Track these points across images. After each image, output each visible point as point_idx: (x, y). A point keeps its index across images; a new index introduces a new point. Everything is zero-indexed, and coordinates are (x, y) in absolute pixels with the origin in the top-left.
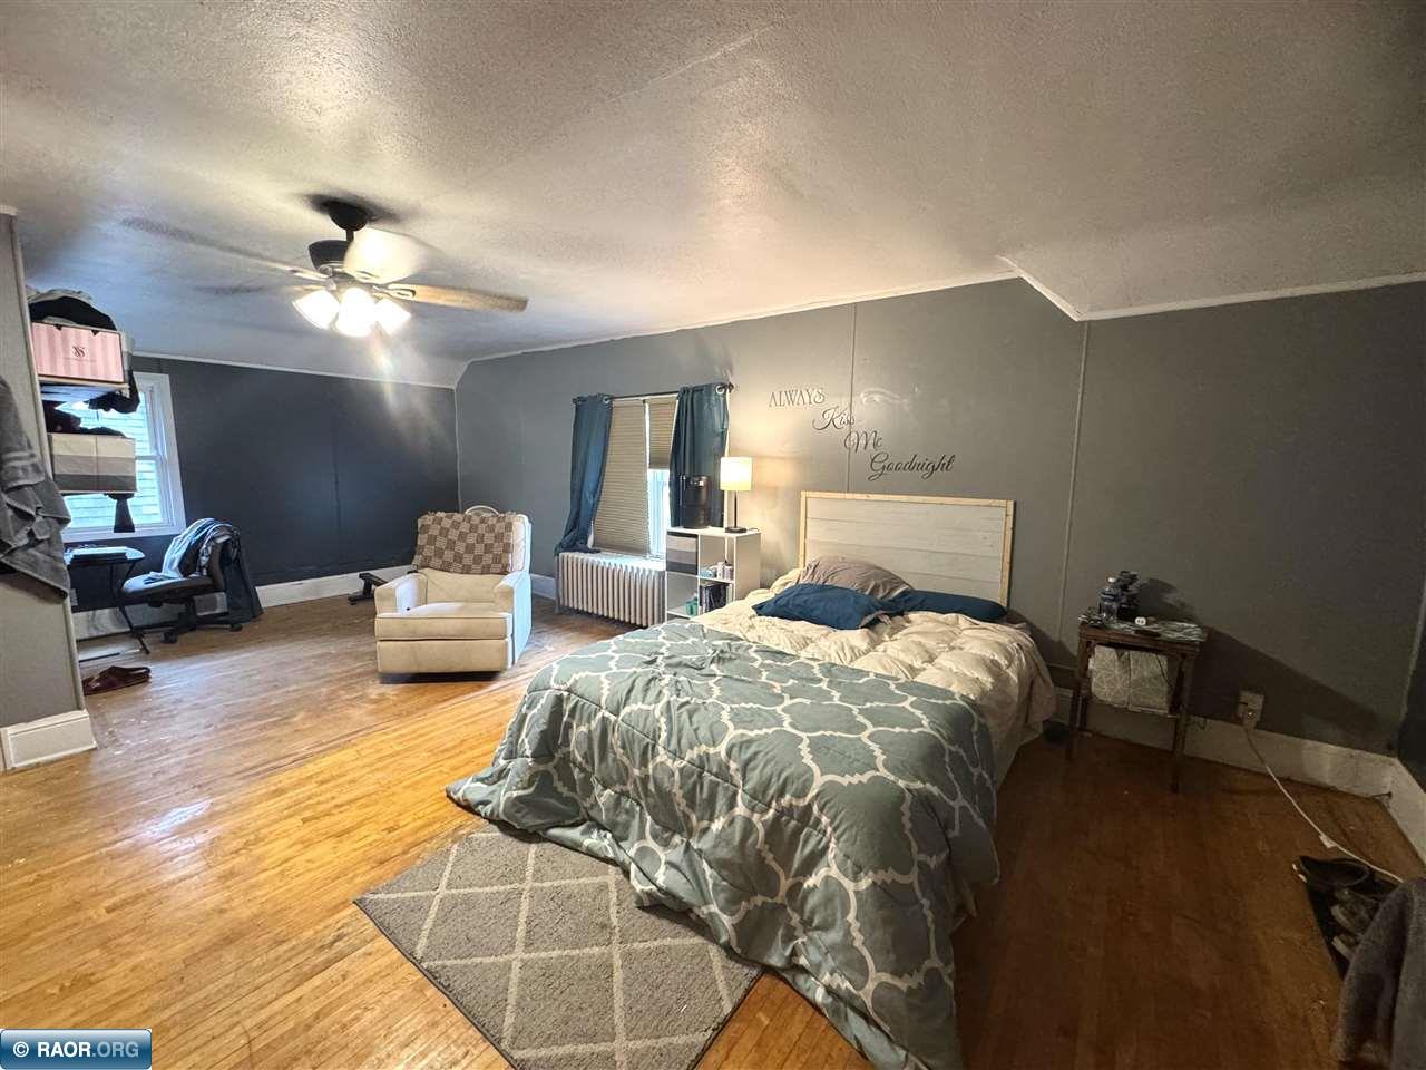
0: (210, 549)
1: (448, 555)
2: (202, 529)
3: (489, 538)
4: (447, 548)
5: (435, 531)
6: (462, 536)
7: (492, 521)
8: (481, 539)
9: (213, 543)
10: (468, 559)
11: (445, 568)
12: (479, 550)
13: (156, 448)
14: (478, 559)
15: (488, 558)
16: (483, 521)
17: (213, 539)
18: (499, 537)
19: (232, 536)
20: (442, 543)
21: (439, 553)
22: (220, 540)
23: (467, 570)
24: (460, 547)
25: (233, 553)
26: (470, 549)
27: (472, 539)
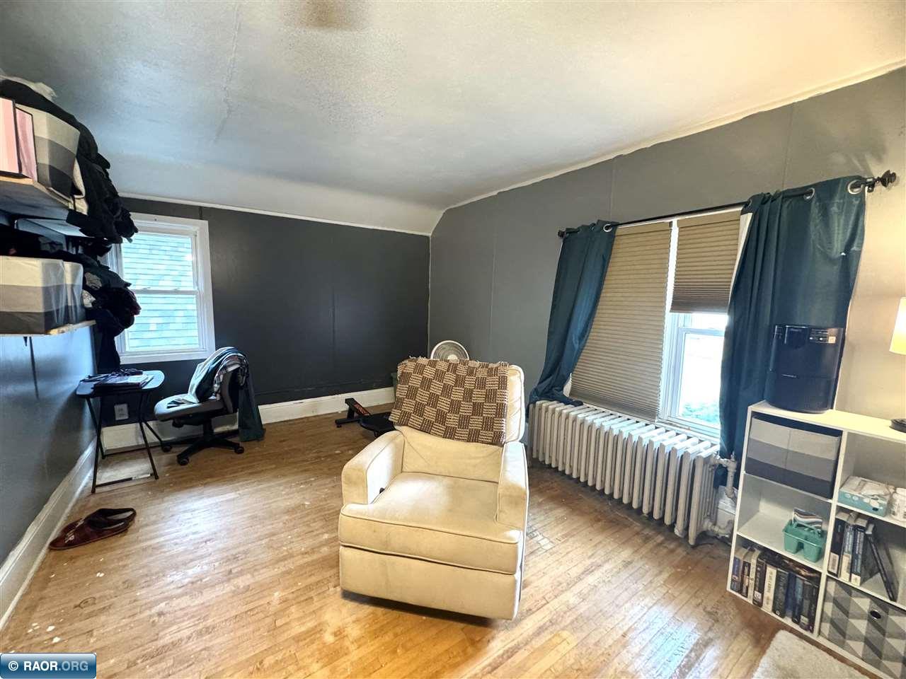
0: (221, 377)
1: (430, 413)
2: (220, 357)
3: (478, 396)
4: (428, 404)
5: (415, 381)
6: (447, 390)
7: (482, 373)
8: (468, 395)
9: (224, 372)
10: (453, 420)
11: (426, 428)
12: (466, 409)
13: (198, 285)
14: (464, 422)
15: (476, 423)
16: (471, 372)
17: (225, 367)
18: (491, 396)
19: (241, 365)
20: (423, 396)
21: (419, 410)
22: (231, 369)
23: (450, 434)
24: (444, 404)
25: (242, 380)
26: (455, 407)
27: (458, 394)
